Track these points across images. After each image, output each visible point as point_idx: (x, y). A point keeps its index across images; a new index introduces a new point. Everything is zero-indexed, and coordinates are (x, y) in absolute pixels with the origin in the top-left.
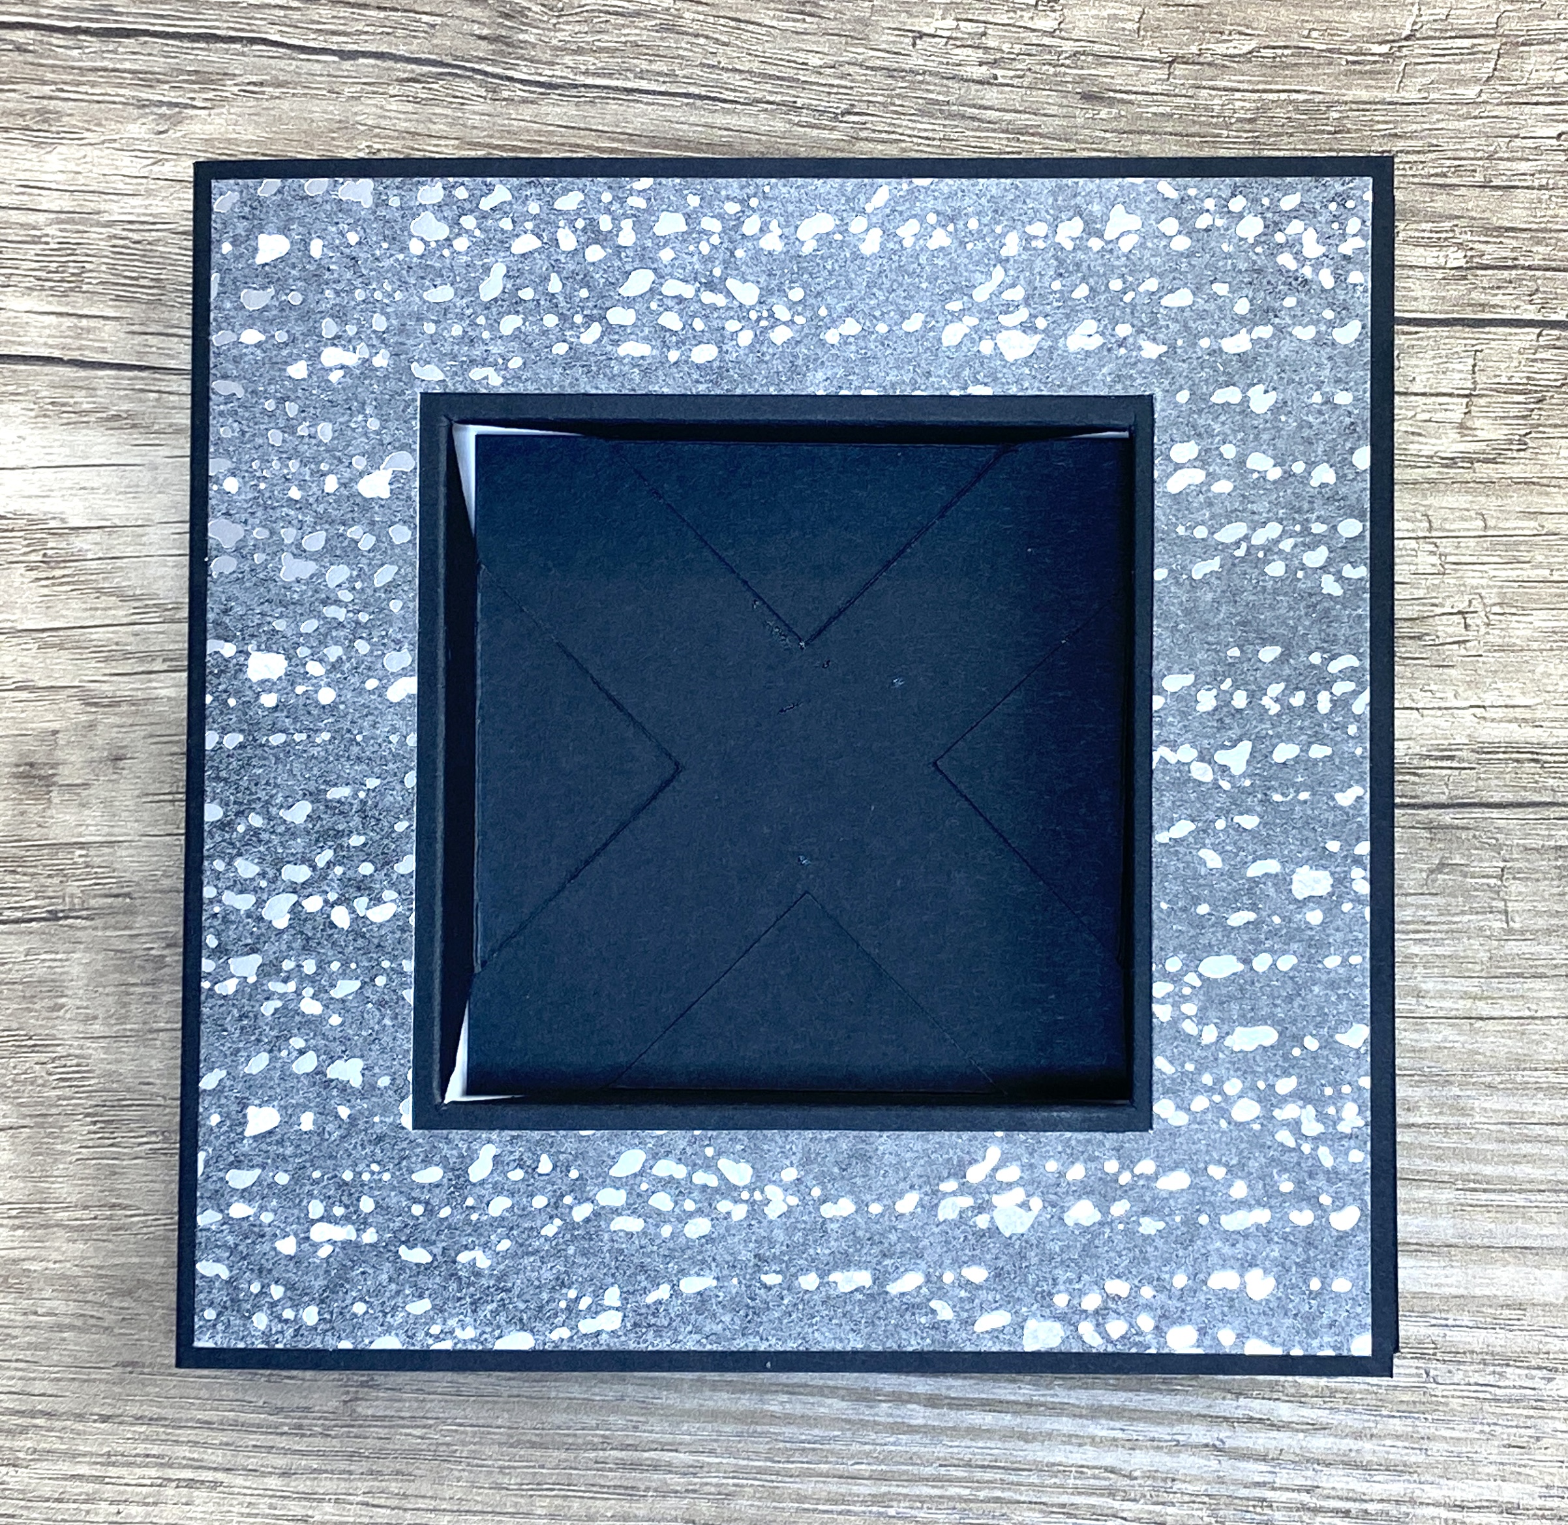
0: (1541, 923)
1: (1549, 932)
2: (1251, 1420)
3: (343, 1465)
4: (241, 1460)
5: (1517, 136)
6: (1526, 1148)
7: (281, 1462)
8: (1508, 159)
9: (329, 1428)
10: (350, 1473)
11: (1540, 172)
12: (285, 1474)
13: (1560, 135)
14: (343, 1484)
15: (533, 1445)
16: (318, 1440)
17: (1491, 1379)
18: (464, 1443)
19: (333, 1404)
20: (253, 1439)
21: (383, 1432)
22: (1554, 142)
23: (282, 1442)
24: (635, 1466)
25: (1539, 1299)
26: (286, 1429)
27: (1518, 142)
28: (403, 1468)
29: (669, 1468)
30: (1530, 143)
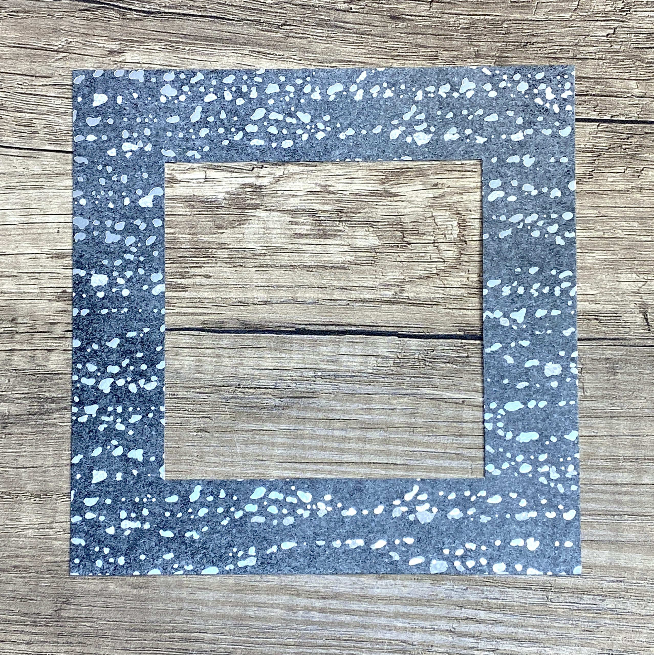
0: (599, 393)
1: (603, 397)
2: (467, 619)
3: (55, 639)
4: (9, 637)
5: (588, 36)
6: (592, 495)
7: (27, 638)
8: (584, 46)
9: (49, 622)
10: (58, 643)
11: (599, 52)
12: (28, 643)
13: (608, 35)
14: (54, 648)
15: (141, 630)
16: (43, 628)
17: (576, 600)
18: (109, 629)
19: (50, 612)
20: (13, 627)
21: (73, 624)
22: (605, 38)
23: (28, 629)
24: (187, 640)
25: (598, 564)
26: (29, 623)
27: (588, 39)
28: (82, 640)
29: (203, 641)
30: (594, 38)
